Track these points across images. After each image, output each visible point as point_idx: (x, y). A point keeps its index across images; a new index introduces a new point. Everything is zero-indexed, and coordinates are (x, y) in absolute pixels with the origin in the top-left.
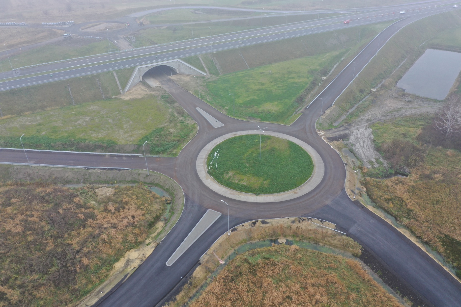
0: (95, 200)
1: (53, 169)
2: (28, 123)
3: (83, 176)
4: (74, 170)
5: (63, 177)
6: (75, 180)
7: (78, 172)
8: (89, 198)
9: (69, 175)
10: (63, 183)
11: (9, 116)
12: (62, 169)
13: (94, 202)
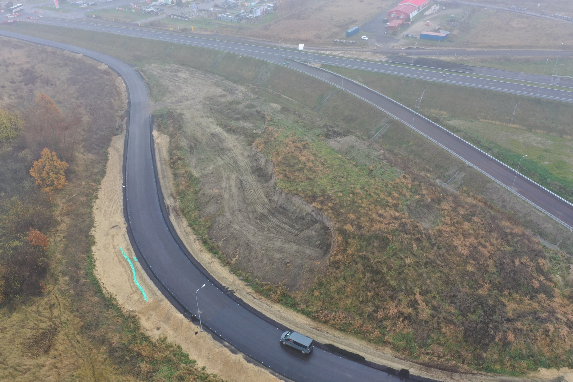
0: (564, 277)
1: (533, 209)
2: (534, 143)
3: (565, 238)
4: (557, 225)
5: (539, 225)
6: (552, 237)
7: (561, 229)
8: (557, 270)
9: (548, 227)
10: (535, 232)
11: (518, 126)
12: (544, 215)
13: (560, 278)
